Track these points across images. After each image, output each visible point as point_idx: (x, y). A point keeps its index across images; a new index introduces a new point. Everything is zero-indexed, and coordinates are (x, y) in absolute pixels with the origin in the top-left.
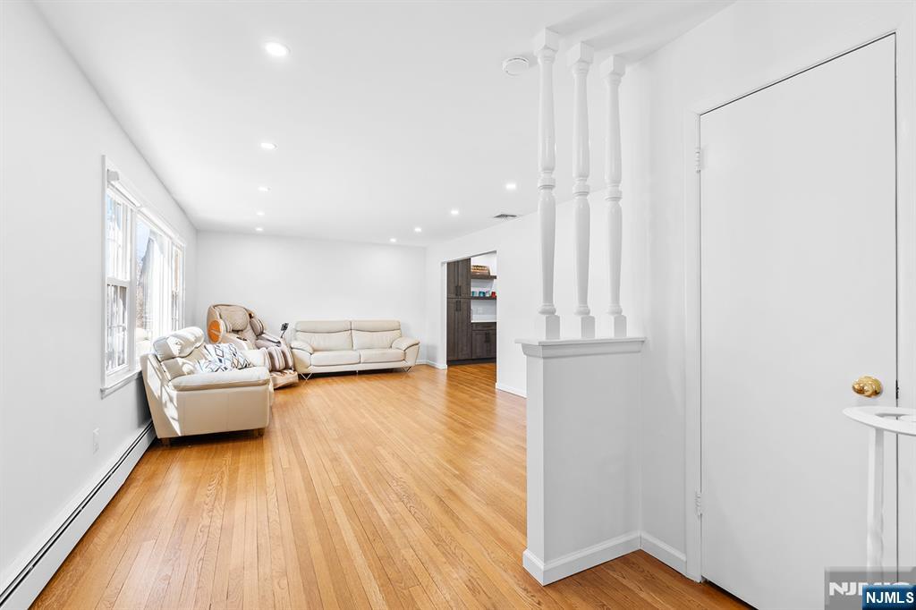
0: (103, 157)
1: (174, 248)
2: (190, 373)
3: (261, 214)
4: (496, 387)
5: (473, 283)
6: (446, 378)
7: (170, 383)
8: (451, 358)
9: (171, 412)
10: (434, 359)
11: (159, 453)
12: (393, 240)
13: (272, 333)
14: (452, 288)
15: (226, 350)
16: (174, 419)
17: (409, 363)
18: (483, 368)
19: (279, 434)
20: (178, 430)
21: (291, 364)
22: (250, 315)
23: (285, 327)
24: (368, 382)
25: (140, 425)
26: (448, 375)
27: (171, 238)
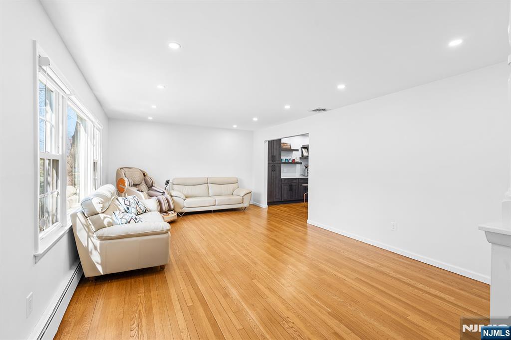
0: (34, 43)
1: (95, 129)
2: (110, 224)
3: (154, 107)
4: (308, 222)
5: (283, 153)
6: (266, 213)
7: (95, 235)
8: (270, 201)
9: (96, 258)
10: (259, 201)
11: (87, 288)
12: (235, 126)
13: (159, 186)
14: (270, 156)
15: (132, 201)
16: (98, 263)
17: (246, 205)
18: (289, 207)
19: (175, 267)
20: (101, 271)
21: (172, 207)
22: (144, 174)
23: (167, 182)
24: (221, 217)
25: (71, 268)
26: (268, 211)
27: (92, 122)
